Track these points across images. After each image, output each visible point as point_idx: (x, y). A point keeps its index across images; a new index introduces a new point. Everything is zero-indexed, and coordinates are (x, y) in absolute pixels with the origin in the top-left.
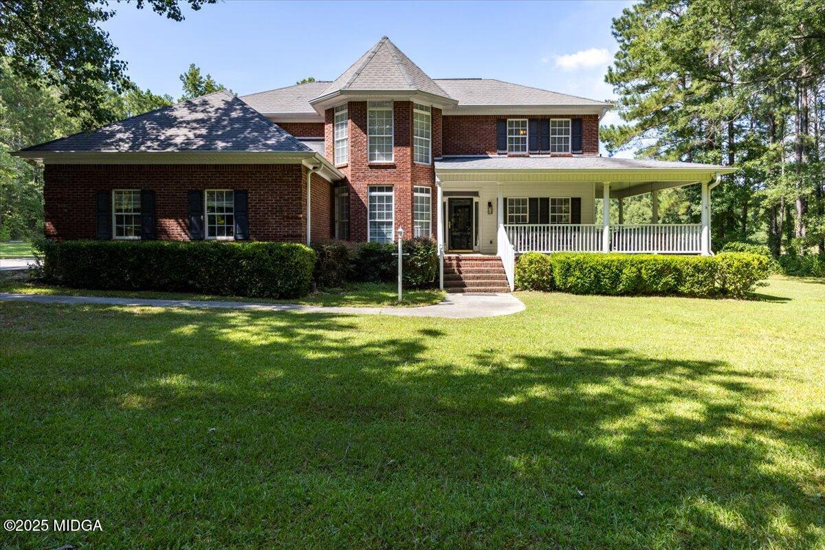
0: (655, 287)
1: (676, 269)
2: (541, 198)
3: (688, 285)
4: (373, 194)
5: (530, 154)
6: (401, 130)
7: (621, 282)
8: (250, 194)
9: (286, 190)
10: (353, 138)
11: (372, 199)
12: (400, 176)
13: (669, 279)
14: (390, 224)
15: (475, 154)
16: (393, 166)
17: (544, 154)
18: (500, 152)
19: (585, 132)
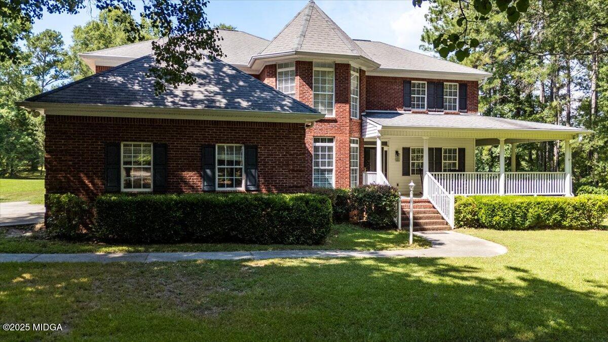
0: (547, 222)
1: (562, 208)
2: (436, 148)
3: (569, 220)
4: (318, 144)
5: (429, 111)
6: (341, 89)
7: (527, 220)
8: (259, 150)
9: (292, 146)
10: (301, 94)
11: (316, 149)
12: (340, 130)
13: (556, 216)
14: (331, 171)
15: (386, 110)
16: (335, 121)
17: (439, 111)
18: (406, 109)
19: (469, 95)
